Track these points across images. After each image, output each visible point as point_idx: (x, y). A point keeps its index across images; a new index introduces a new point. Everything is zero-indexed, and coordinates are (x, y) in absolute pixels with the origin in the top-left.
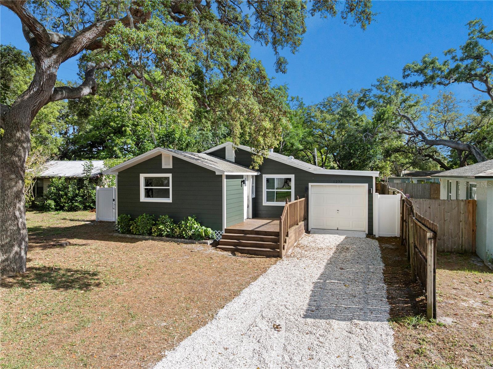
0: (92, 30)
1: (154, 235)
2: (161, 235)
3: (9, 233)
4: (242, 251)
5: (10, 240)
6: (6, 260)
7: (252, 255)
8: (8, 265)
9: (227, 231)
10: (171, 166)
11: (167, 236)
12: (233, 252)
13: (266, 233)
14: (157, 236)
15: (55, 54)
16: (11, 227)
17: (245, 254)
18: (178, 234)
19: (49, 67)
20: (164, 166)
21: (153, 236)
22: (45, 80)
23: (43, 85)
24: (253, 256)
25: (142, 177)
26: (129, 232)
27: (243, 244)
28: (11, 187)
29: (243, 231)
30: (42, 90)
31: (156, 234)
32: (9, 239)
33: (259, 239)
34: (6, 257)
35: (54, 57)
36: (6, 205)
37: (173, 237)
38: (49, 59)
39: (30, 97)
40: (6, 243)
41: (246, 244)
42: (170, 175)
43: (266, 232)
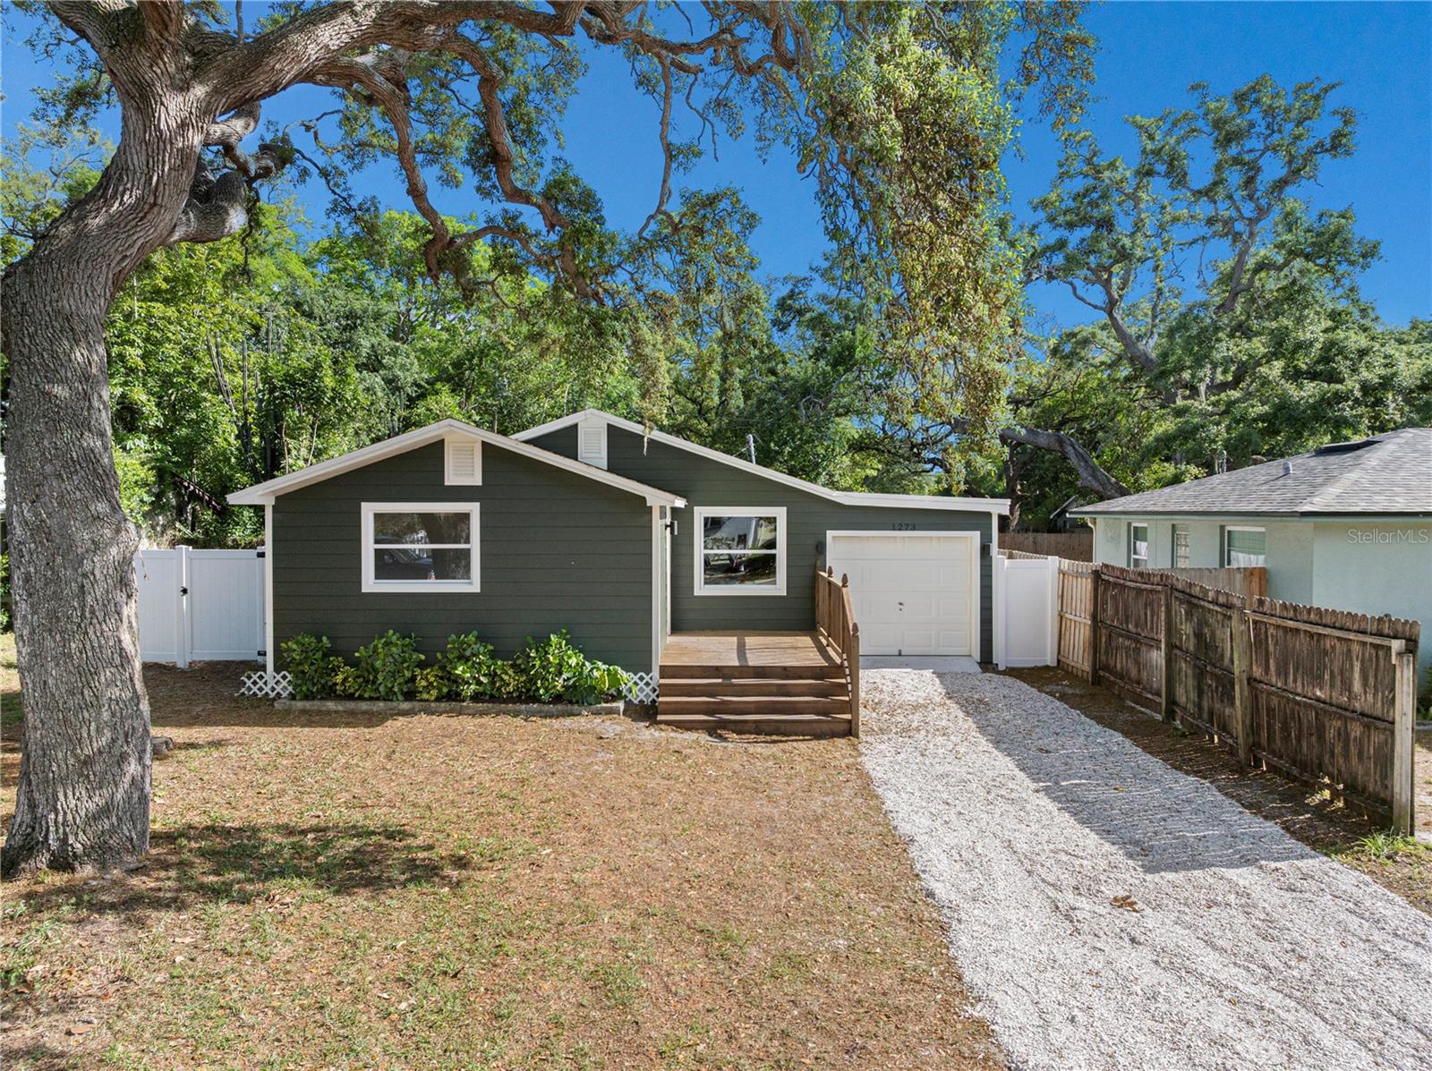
0: (339, 21)
1: (425, 696)
2: (454, 696)
3: (106, 715)
4: (739, 727)
5: (114, 741)
6: (105, 811)
7: (771, 734)
8: (113, 831)
9: (666, 671)
10: (476, 480)
11: (476, 697)
12: (713, 730)
13: (786, 672)
14: (438, 699)
15: (201, 83)
16: (115, 692)
17: (751, 733)
18: (511, 688)
19: (183, 125)
20: (452, 478)
21: (422, 700)
22: (166, 168)
23: (161, 188)
24: (775, 738)
25: (369, 510)
26: (330, 693)
27: (731, 706)
28: (97, 547)
29: (717, 668)
30: (155, 204)
31: (434, 693)
32: (108, 734)
33: (775, 690)
34: (102, 802)
35: (199, 91)
36: (93, 612)
37: (493, 699)
38: (181, 99)
39: (109, 225)
40: (100, 752)
41: (742, 706)
42: (473, 509)
43: (785, 668)
